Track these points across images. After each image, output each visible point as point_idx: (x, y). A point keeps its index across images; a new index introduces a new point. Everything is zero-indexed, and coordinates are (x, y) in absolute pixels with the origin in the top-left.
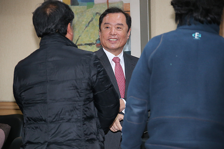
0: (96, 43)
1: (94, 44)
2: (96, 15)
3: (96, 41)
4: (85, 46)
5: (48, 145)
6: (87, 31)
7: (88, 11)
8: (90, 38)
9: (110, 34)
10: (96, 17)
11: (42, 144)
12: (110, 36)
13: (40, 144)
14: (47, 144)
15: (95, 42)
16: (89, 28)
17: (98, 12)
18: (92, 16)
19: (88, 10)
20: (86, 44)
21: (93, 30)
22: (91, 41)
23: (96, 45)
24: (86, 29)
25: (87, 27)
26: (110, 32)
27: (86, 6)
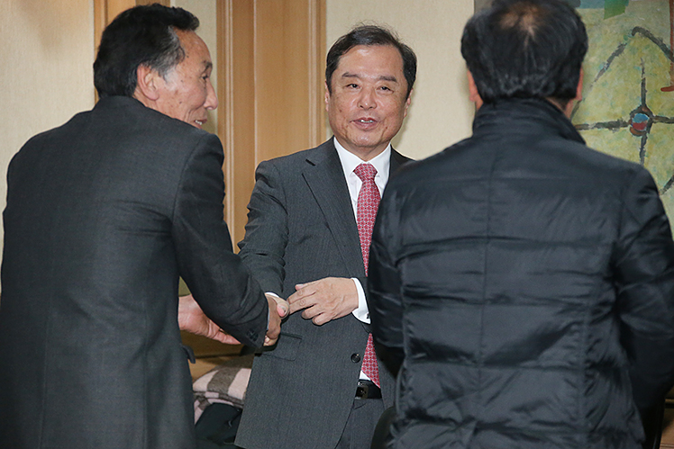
0: (631, 121)
1: (625, 125)
2: (633, 35)
3: (632, 114)
4: (596, 129)
5: (476, 431)
6: (603, 85)
7: (609, 25)
8: (612, 107)
9: (360, 105)
10: (632, 42)
11: (459, 425)
12: (359, 112)
13: (452, 423)
14: (473, 425)
15: (627, 119)
16: (609, 74)
17: (640, 26)
18: (622, 37)
19: (607, 21)
20: (599, 125)
21: (622, 81)
22: (615, 115)
23: (630, 126)
24: (601, 80)
25: (602, 71)
26: (360, 101)
27: (603, 9)
